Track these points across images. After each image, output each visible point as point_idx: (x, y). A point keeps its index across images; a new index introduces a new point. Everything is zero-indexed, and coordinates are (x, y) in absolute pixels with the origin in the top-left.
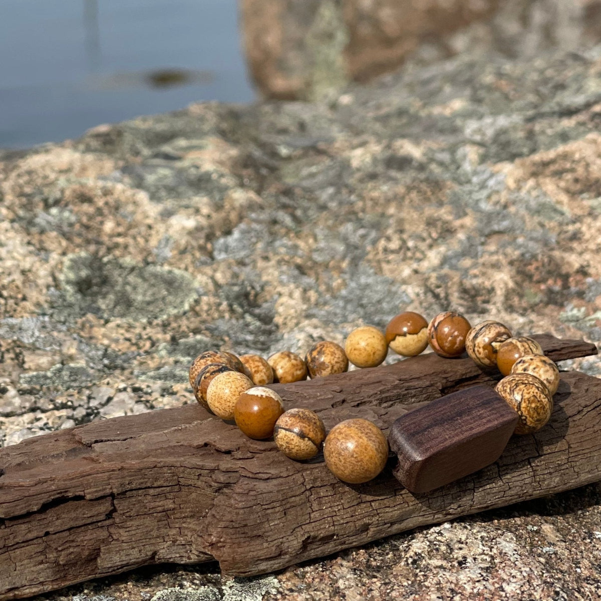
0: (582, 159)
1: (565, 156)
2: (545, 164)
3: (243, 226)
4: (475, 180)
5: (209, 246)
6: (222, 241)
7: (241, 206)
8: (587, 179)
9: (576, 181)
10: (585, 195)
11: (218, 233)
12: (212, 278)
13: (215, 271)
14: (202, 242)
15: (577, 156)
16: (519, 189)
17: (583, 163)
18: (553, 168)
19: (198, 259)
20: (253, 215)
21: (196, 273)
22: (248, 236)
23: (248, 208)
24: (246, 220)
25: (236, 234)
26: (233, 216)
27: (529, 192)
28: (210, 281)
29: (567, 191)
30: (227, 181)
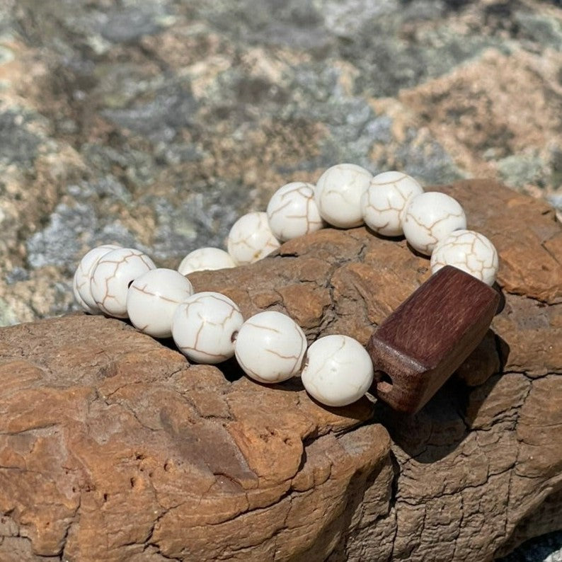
0: (482, 92)
1: (460, 86)
2: (437, 99)
3: (62, 208)
4: (351, 119)
5: (22, 248)
6: (38, 236)
7: (59, 177)
8: (491, 124)
9: (478, 127)
10: (491, 152)
11: (32, 226)
12: (30, 304)
13: (33, 291)
14: (11, 243)
15: (475, 87)
16: (409, 141)
17: (484, 99)
18: (446, 105)
19: (9, 273)
20: (74, 189)
21: (8, 298)
22: (70, 223)
23: (68, 179)
24: (66, 198)
25: (55, 223)
26: (49, 194)
27: (422, 147)
28: (28, 310)
29: (468, 144)
30: (37, 128)
